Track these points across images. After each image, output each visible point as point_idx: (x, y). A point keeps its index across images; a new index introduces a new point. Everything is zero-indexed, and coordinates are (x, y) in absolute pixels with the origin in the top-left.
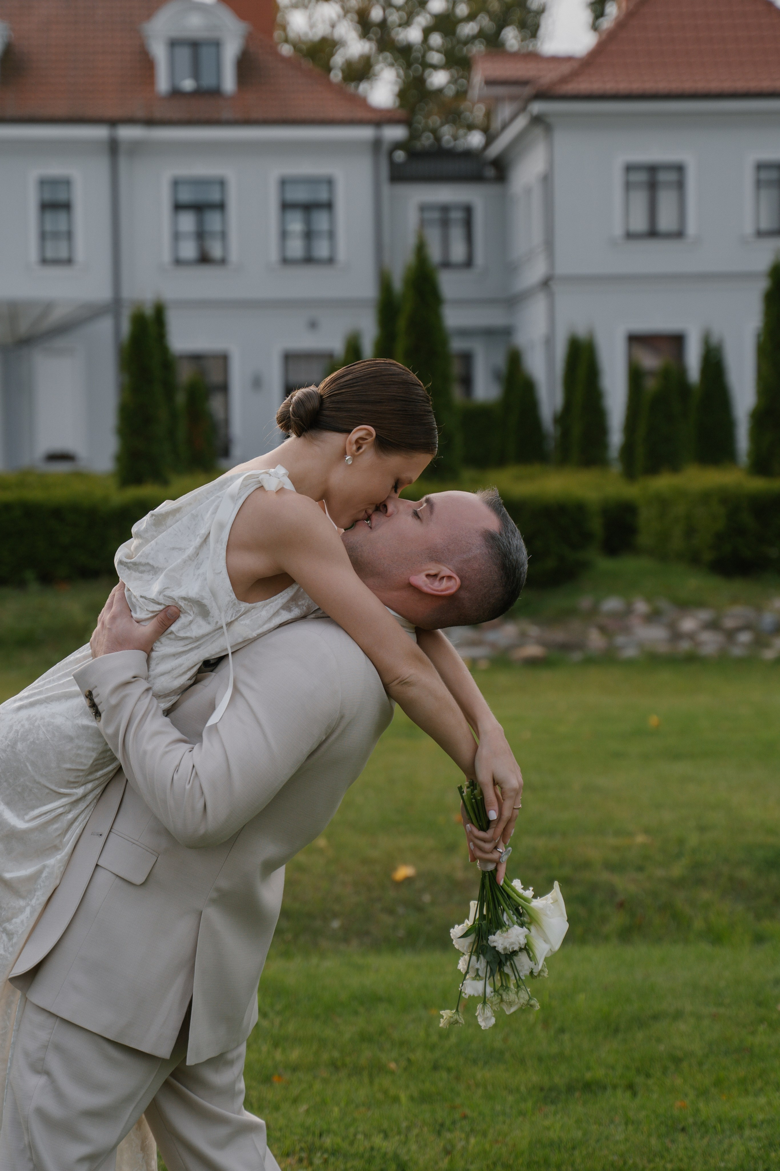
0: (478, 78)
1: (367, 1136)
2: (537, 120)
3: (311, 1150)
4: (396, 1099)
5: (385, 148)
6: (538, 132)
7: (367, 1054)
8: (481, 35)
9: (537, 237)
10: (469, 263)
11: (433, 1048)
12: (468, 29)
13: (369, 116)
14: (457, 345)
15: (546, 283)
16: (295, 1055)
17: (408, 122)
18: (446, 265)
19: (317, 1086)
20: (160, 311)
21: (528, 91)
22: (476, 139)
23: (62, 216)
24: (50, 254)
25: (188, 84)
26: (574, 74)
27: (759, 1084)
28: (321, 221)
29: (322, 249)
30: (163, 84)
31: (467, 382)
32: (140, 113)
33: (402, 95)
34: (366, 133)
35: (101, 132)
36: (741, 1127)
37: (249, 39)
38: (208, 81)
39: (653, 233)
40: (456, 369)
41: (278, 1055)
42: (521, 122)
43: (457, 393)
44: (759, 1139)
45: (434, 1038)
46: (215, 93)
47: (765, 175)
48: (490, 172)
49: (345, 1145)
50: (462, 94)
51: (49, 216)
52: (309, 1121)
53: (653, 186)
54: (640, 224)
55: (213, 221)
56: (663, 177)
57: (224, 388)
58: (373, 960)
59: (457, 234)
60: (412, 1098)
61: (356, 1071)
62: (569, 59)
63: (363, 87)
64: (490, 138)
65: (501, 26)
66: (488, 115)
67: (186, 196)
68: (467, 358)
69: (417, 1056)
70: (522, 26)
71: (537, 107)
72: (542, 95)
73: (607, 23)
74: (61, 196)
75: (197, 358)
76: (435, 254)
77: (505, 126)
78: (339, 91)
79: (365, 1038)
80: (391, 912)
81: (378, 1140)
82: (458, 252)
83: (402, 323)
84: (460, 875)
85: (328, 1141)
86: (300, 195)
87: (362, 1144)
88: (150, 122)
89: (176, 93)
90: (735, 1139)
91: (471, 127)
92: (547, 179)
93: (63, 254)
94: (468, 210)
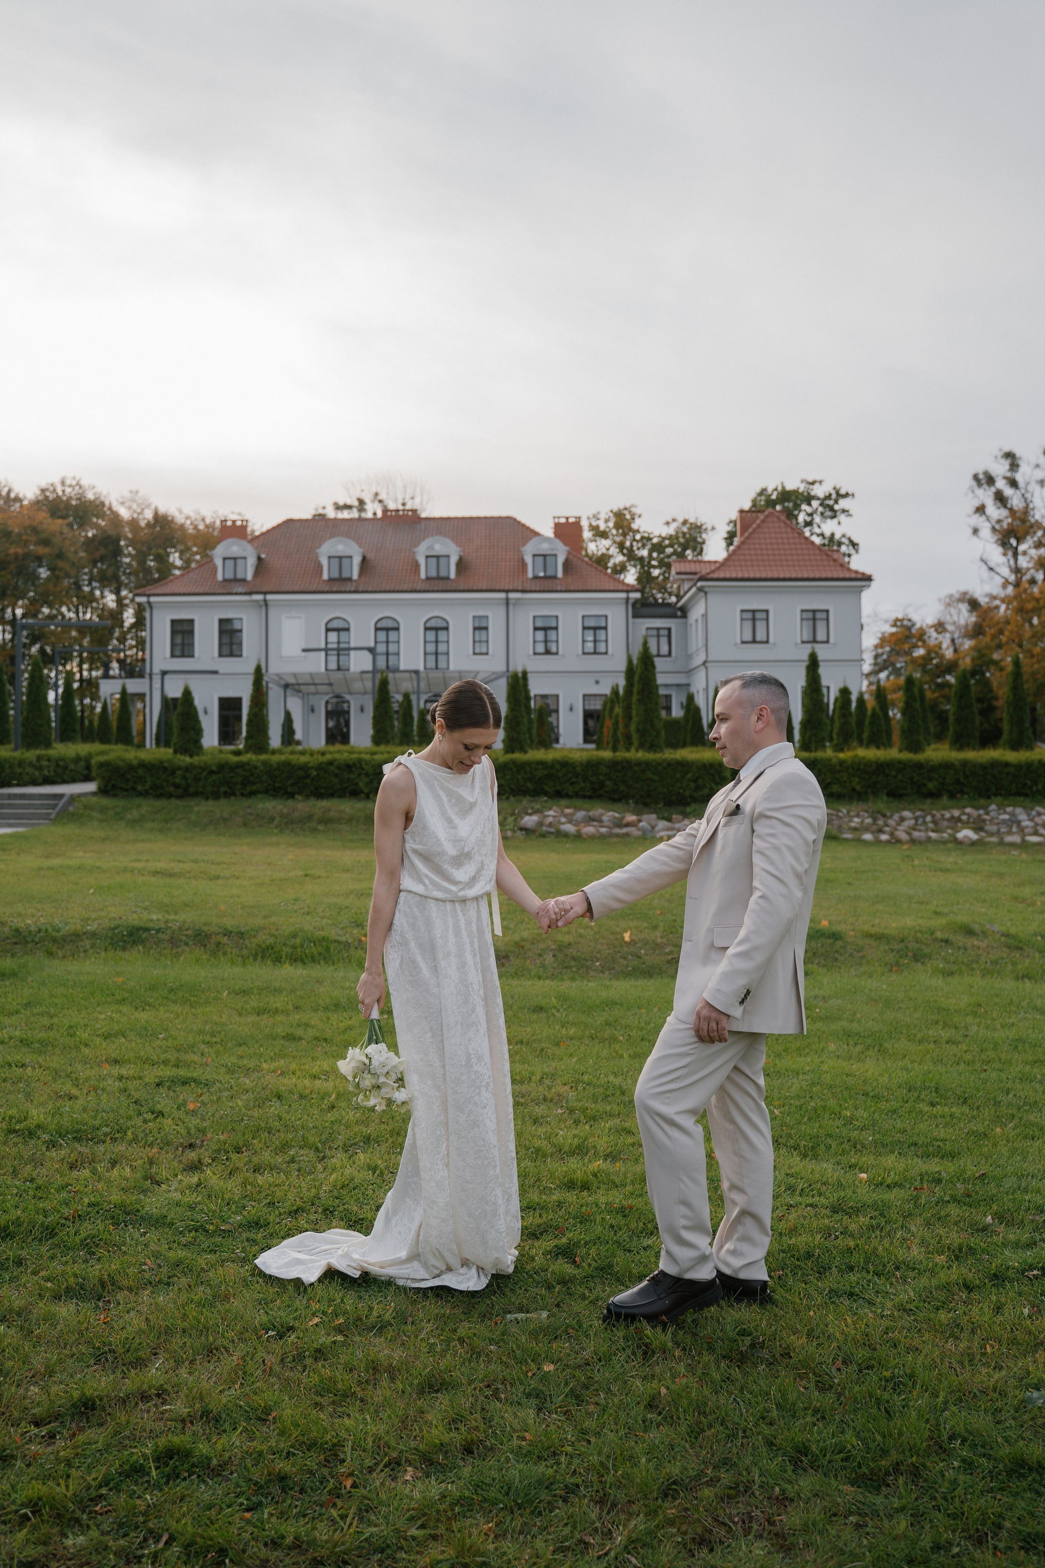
0: (673, 572)
1: (606, 1076)
2: (700, 589)
3: (578, 1082)
4: (622, 1056)
5: (631, 601)
6: (702, 594)
7: (608, 1032)
8: (675, 553)
9: (701, 643)
10: (670, 654)
11: (641, 1029)
12: (669, 550)
13: (625, 588)
14: (662, 691)
15: (704, 663)
16: (572, 1032)
17: (642, 591)
18: (659, 655)
19: (583, 1048)
20: (525, 673)
21: (696, 577)
22: (673, 599)
23: (484, 632)
24: (477, 651)
25: (542, 574)
26: (718, 569)
27: (807, 1050)
28: (601, 635)
29: (602, 648)
30: (530, 575)
31: (668, 709)
32: (520, 588)
33: (639, 580)
34: (623, 595)
35: (503, 595)
36: (798, 1074)
37: (569, 553)
38: (550, 573)
39: (754, 641)
40: (663, 702)
41: (564, 1032)
42: (694, 589)
43: (663, 713)
44: (807, 1081)
45: (643, 1024)
46: (555, 577)
47: (805, 615)
48: (679, 613)
49: (594, 1080)
50: (666, 579)
51: (477, 632)
52: (577, 1067)
53: (754, 620)
54: (748, 637)
55: (552, 635)
56: (758, 615)
57: (557, 711)
58: (615, 983)
59: (664, 641)
60: (630, 1056)
61: (603, 1041)
62: (716, 562)
63: (622, 576)
64: (679, 597)
65: (684, 550)
66: (679, 588)
67: (539, 624)
68: (668, 697)
69: (634, 1033)
70: (694, 550)
71: (699, 584)
72: (702, 579)
73: (732, 548)
74: (483, 625)
75: (544, 697)
76: (653, 650)
77: (686, 593)
78: (610, 576)
79: (607, 1024)
80: (625, 958)
81: (611, 1078)
82: (664, 649)
83: (636, 678)
84: (659, 941)
85: (586, 1078)
86: (592, 623)
87: (603, 1080)
88: (524, 591)
89: (536, 578)
90: (795, 1080)
91: (670, 594)
92: (705, 616)
93: (484, 651)
94: (669, 630)
